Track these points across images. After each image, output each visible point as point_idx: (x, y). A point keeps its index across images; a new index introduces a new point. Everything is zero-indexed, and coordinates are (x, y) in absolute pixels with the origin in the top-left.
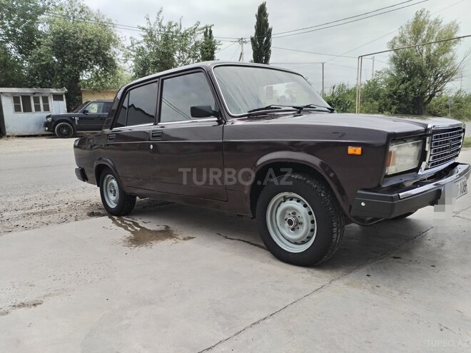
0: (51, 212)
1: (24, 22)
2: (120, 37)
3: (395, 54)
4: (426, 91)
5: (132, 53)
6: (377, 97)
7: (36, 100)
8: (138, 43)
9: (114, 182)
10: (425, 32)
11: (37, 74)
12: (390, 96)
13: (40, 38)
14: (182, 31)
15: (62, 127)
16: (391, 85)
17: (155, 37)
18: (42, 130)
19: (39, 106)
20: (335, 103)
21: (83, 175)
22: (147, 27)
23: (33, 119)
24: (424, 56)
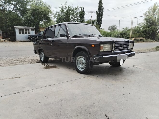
0: (27, 62)
1: (23, 5)
2: (52, 11)
3: (146, 17)
4: (156, 31)
5: (56, 16)
6: (138, 32)
7: (26, 30)
8: (58, 12)
9: (43, 54)
10: (158, 10)
11: (26, 22)
12: (143, 32)
13: (28, 11)
14: (73, 9)
15: (33, 39)
16: (144, 28)
17: (64, 11)
18: (27, 40)
19: (27, 32)
20: (123, 34)
21: (35, 52)
22: (61, 7)
23: (25, 36)
24: (157, 18)
